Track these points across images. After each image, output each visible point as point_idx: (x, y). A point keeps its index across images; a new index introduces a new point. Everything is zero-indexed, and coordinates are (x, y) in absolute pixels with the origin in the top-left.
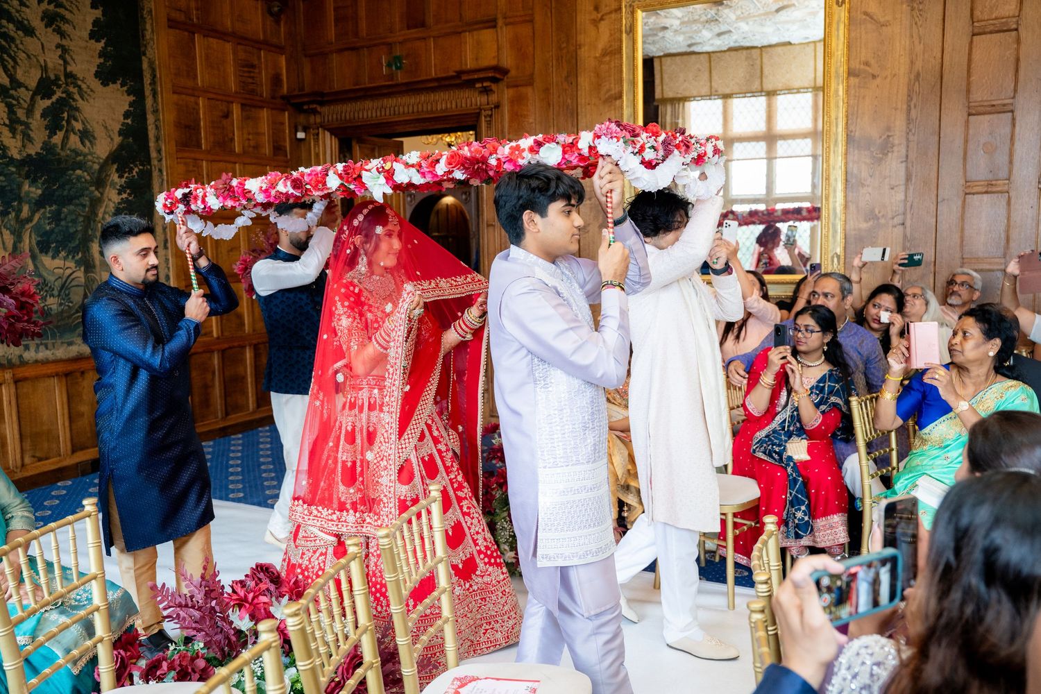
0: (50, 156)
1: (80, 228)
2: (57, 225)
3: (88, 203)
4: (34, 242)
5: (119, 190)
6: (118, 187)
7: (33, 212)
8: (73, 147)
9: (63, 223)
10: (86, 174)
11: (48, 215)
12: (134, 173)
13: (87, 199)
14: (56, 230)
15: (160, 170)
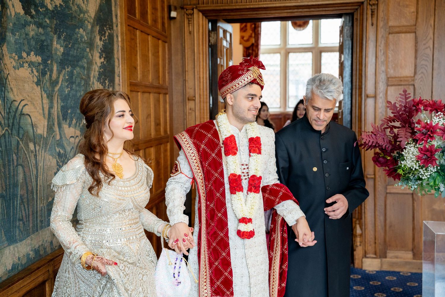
0: (67, 10)
1: (82, 94)
2: (71, 88)
3: (86, 65)
4: (59, 107)
5: (100, 53)
6: (100, 51)
7: (59, 72)
8: (78, 3)
9: (74, 86)
10: (85, 33)
11: (67, 77)
12: (106, 38)
13: (85, 60)
14: (71, 94)
15: (117, 36)
